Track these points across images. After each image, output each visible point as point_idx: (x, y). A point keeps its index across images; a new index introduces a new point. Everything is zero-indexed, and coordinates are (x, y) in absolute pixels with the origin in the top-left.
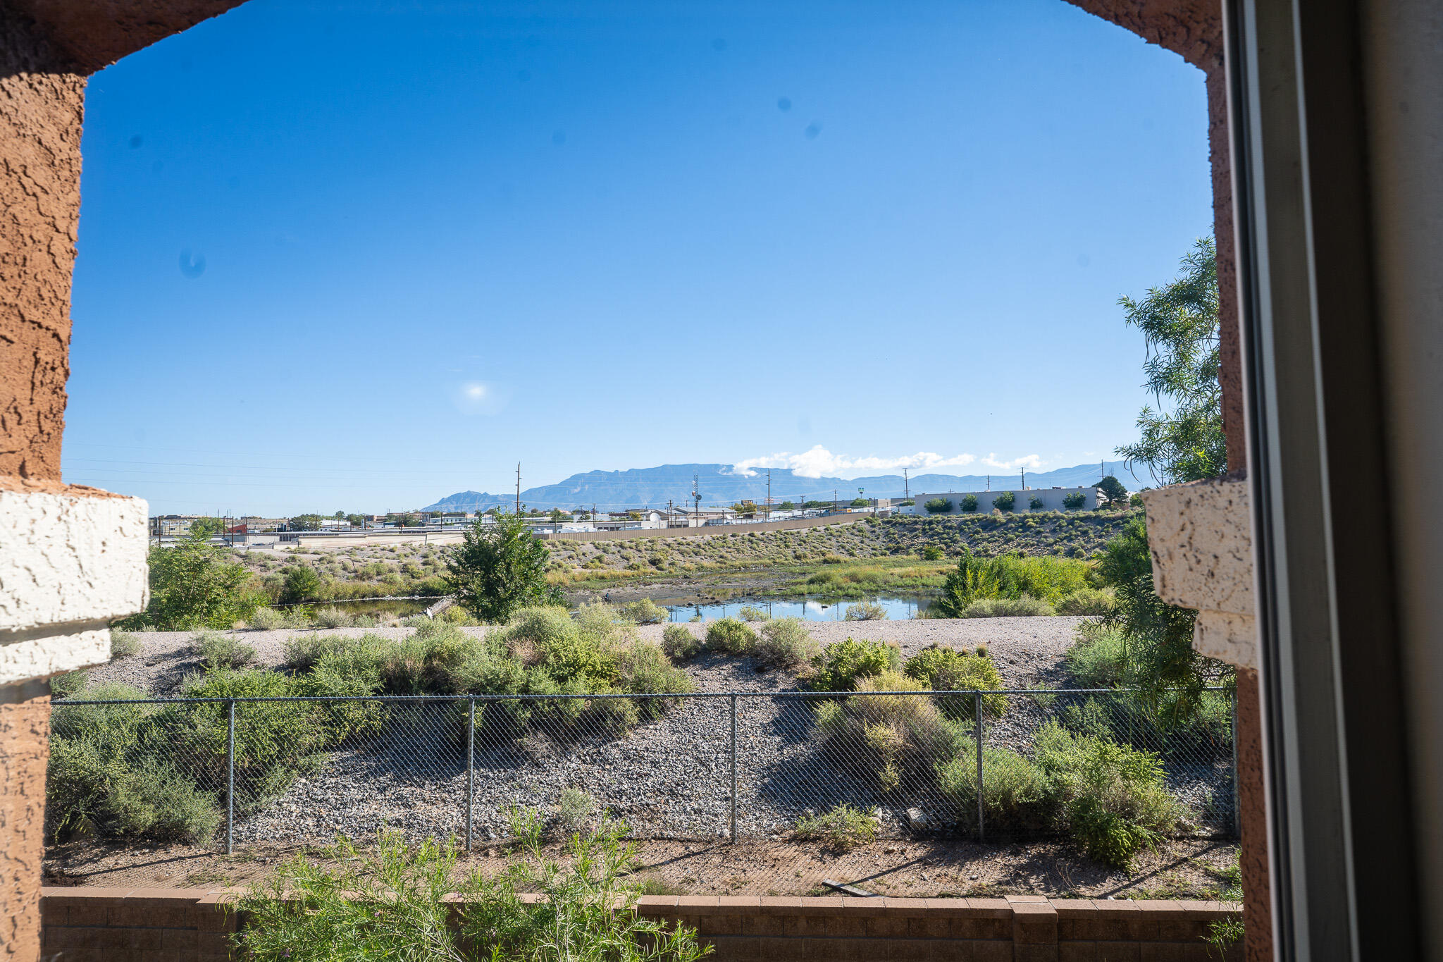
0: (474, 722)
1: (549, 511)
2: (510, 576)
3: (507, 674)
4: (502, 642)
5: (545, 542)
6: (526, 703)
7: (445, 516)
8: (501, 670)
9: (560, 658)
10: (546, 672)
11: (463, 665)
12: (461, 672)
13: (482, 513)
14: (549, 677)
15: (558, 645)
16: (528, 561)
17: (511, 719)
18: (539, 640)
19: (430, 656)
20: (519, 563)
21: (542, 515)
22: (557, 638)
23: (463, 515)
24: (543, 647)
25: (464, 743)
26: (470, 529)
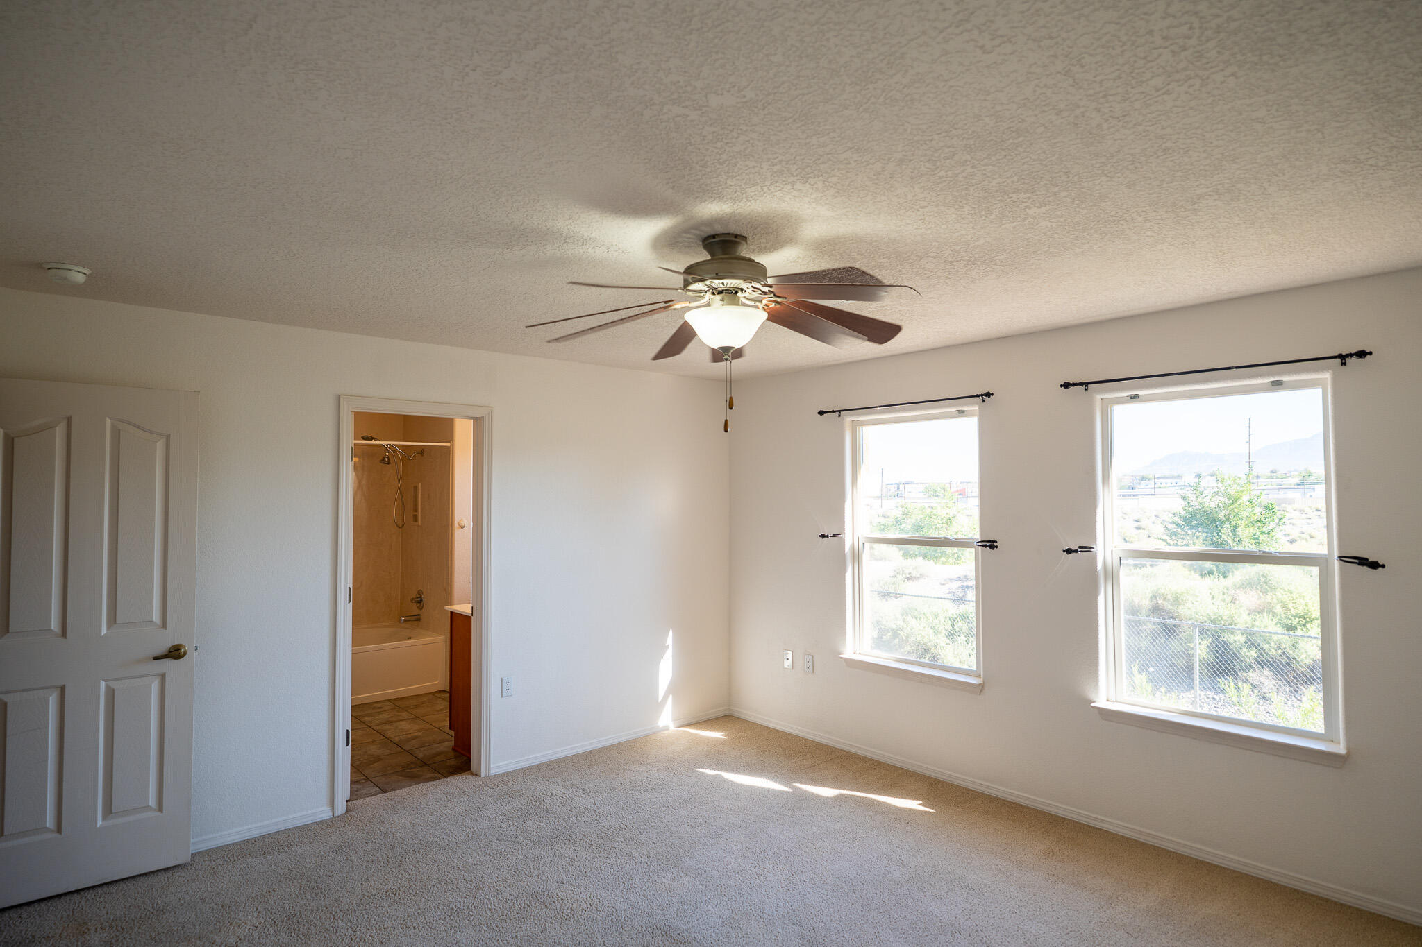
0: (1198, 651)
1: (1295, 471)
2: (1237, 540)
3: (1231, 617)
4: (1225, 591)
5: (1289, 508)
6: (1250, 644)
7: (1159, 478)
8: (1225, 613)
9: (1288, 609)
10: (1272, 620)
11: (1187, 605)
12: (1184, 610)
13: (1204, 474)
14: (1276, 624)
15: (1286, 598)
16: (1259, 524)
17: (1236, 655)
18: (1265, 592)
19: (1154, 597)
20: (1247, 526)
21: (1285, 476)
22: (1285, 591)
23: (1179, 477)
24: (1269, 598)
25: (1189, 670)
26: (1188, 492)
